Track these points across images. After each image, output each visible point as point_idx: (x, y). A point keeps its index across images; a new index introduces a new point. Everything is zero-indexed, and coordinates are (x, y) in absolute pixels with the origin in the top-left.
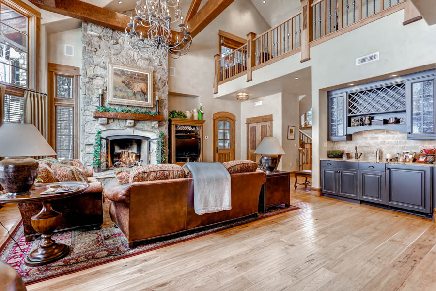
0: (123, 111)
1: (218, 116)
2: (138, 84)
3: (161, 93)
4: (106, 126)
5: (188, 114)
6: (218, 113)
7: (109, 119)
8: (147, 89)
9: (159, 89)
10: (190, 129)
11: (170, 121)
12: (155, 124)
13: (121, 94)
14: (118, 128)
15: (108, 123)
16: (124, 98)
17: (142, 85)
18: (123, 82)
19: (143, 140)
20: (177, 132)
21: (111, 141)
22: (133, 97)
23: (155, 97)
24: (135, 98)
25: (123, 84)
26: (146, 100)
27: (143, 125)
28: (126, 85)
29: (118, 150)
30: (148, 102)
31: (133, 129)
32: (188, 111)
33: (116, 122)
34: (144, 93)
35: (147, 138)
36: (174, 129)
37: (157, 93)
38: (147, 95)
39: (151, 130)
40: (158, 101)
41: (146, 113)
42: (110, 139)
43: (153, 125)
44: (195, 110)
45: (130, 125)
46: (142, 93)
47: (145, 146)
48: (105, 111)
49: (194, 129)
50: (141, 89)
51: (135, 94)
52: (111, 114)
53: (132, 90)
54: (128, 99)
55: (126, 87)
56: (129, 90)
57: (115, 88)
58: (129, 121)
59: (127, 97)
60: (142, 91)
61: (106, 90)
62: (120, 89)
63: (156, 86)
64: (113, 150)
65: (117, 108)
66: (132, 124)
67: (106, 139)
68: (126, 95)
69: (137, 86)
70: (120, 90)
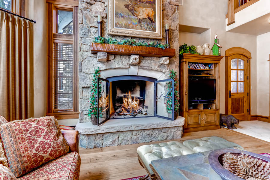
0: (126, 43)
1: (231, 53)
2: (144, 9)
3: (170, 22)
4: (106, 64)
5: (199, 50)
6: (231, 49)
7: (109, 53)
8: (155, 14)
9: (168, 16)
10: (202, 67)
11: (181, 57)
12: (165, 60)
13: (124, 22)
14: (120, 66)
15: (108, 60)
16: (127, 27)
17: (149, 11)
18: (126, 6)
19: (148, 82)
20: (190, 71)
21: (113, 83)
22: (138, 26)
23: (164, 27)
24: (141, 26)
25: (126, 9)
26: (154, 30)
27: (149, 62)
28: (130, 10)
29: (120, 94)
30: (157, 32)
31: (137, 67)
32: (198, 47)
33: (118, 58)
34: (152, 20)
35: (154, 80)
36: (186, 68)
37: (166, 21)
38: (155, 22)
39: (159, 69)
40: (168, 30)
41: (153, 46)
42: (111, 80)
43: (161, 62)
44: (205, 46)
45: (135, 61)
46: (149, 21)
47: (150, 89)
48: (104, 43)
49: (207, 68)
50: (148, 15)
51: (140, 22)
52: (111, 47)
53: (137, 16)
54: (133, 28)
55: (130, 13)
56: (133, 17)
57: (117, 14)
58: (133, 57)
59: (131, 26)
60: (149, 18)
61: (106, 18)
62: (122, 15)
63: (165, 12)
64: (114, 94)
65: (119, 40)
66: (137, 61)
67: (107, 80)
68: (129, 23)
69: (143, 11)
70: (123, 17)
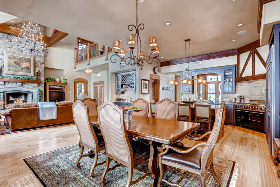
0: (14, 78)
1: (77, 81)
2: (25, 64)
3: (39, 69)
4: (4, 85)
5: (58, 80)
6: (77, 79)
7: (5, 82)
8: (30, 66)
9: (38, 66)
10: (58, 87)
11: (45, 84)
12: (36, 85)
13: (14, 69)
14: (11, 87)
15: (4, 84)
16: (15, 71)
17: (28, 64)
18: (15, 62)
19: (29, 93)
20: (50, 89)
21: (7, 94)
22: (21, 71)
23: (35, 71)
24: (23, 71)
25: (15, 63)
26: (30, 72)
27: (28, 85)
28: (17, 64)
29: (11, 99)
30: (31, 73)
31: (21, 87)
32: (57, 78)
33: (10, 84)
34: (28, 68)
35: (31, 92)
36: (48, 88)
37: (37, 68)
38: (30, 69)
39: (33, 88)
40: (38, 73)
41: (29, 79)
42: (6, 93)
43: (34, 85)
44: (62, 78)
45: (19, 85)
46: (27, 69)
47: (29, 96)
48: (3, 78)
49: (61, 88)
50: (27, 66)
51: (22, 69)
52: (7, 79)
53: (20, 66)
54: (18, 71)
55: (17, 65)
56: (19, 67)
57: (9, 66)
58: (18, 83)
59: (17, 70)
60: (27, 67)
61: (3, 66)
62: (13, 66)
63: (36, 65)
64: (8, 99)
65: (10, 76)
66: (21, 85)
67: (4, 93)
68: (16, 69)
69: (24, 65)
70: (13, 67)
